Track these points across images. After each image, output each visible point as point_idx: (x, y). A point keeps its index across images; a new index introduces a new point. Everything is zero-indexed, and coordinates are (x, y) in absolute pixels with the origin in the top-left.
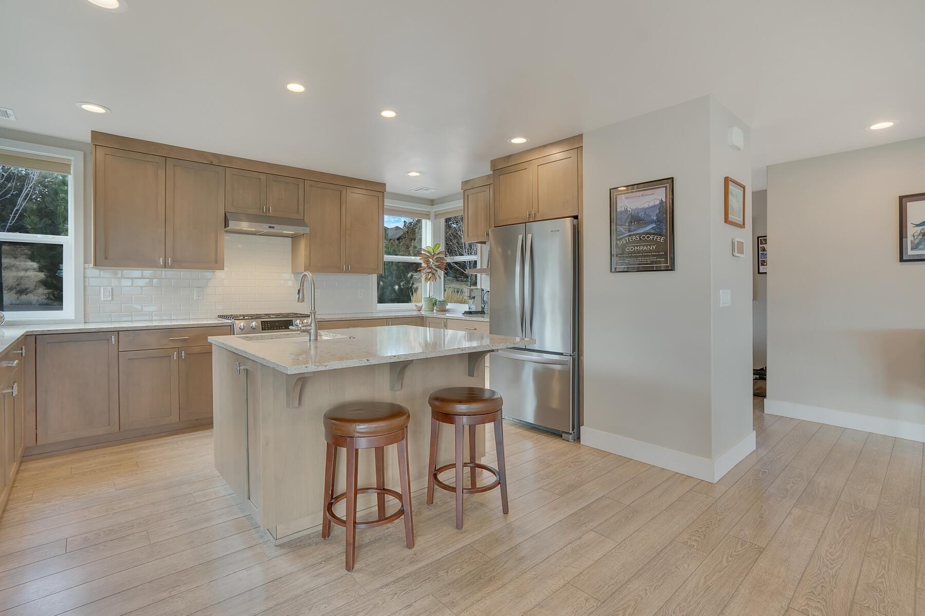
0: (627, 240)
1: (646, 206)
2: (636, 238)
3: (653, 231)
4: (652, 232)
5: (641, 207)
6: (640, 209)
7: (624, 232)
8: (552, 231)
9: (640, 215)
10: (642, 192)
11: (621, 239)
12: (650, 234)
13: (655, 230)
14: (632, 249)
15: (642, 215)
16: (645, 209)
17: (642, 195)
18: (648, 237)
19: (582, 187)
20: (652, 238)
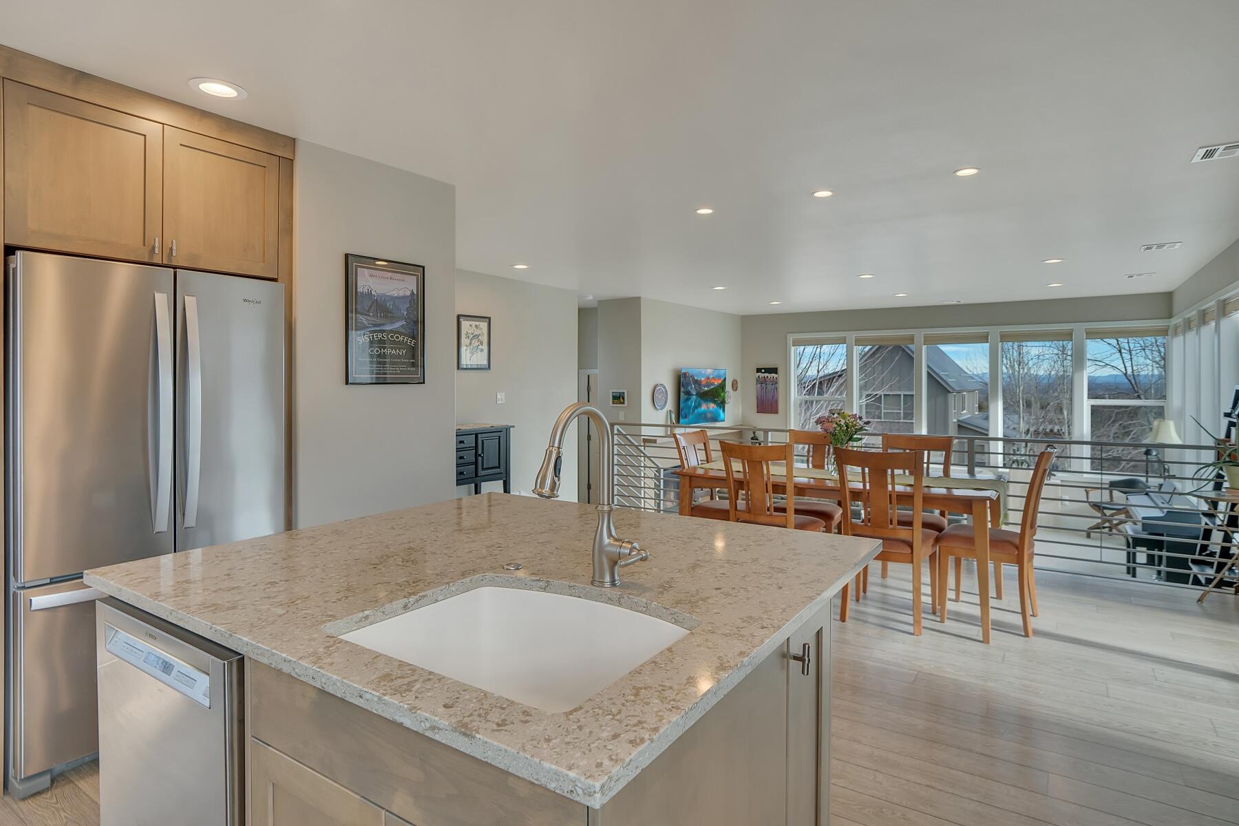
0: (371, 337)
1: (395, 294)
2: (383, 336)
5: (388, 294)
6: (388, 296)
7: (367, 324)
8: (245, 300)
10: (390, 273)
11: (363, 334)
12: (401, 334)
14: (377, 351)
15: (389, 304)
16: (393, 298)
17: (390, 278)
18: (397, 338)
19: (290, 231)
20: (402, 339)
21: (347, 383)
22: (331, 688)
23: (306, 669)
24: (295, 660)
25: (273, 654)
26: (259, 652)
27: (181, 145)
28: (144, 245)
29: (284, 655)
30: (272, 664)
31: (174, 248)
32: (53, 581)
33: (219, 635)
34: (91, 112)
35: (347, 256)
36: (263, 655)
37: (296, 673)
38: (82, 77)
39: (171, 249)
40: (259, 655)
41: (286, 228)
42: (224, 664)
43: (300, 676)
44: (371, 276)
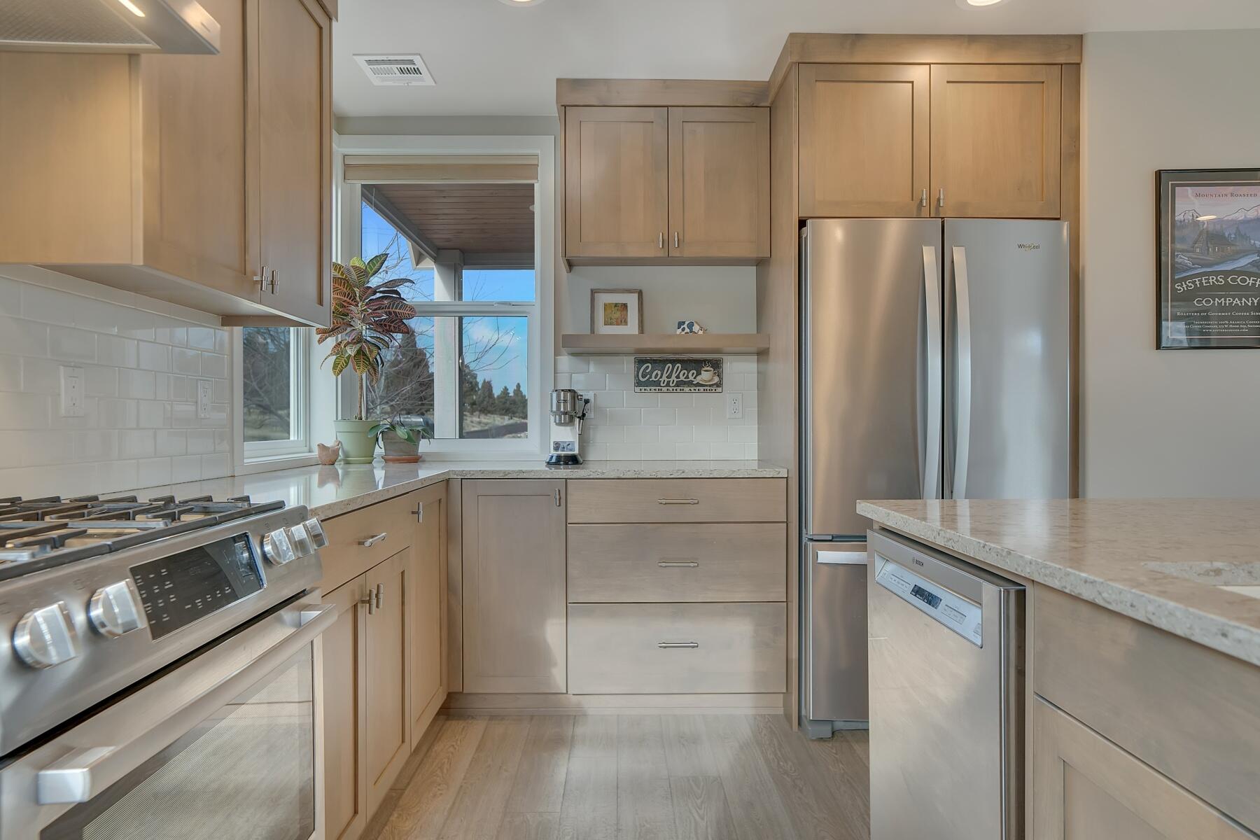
0: (1197, 283)
1: (1240, 216)
2: (1217, 281)
3: (1254, 270)
4: (1251, 270)
5: (1230, 218)
6: (1228, 221)
7: (1191, 265)
8: (1020, 246)
9: (1227, 235)
10: (1232, 188)
11: (1185, 279)
12: (1250, 275)
13: (1257, 267)
14: (1208, 302)
15: (1230, 233)
16: (1234, 222)
17: (1232, 195)
18: (1244, 281)
19: (1075, 156)
20: (1251, 282)
21: (1158, 347)
22: (1164, 620)
23: (1120, 593)
24: (1101, 580)
25: (1068, 574)
26: (1048, 572)
27: (948, 82)
28: (913, 200)
29: (1084, 575)
30: (1066, 588)
31: (942, 197)
32: (833, 539)
33: (995, 555)
34: (864, 72)
35: (1159, 174)
36: (1052, 575)
37: (1104, 599)
38: (856, 39)
39: (939, 200)
40: (1046, 576)
41: (1070, 154)
42: (1000, 591)
43: (1109, 603)
44: (1197, 195)
